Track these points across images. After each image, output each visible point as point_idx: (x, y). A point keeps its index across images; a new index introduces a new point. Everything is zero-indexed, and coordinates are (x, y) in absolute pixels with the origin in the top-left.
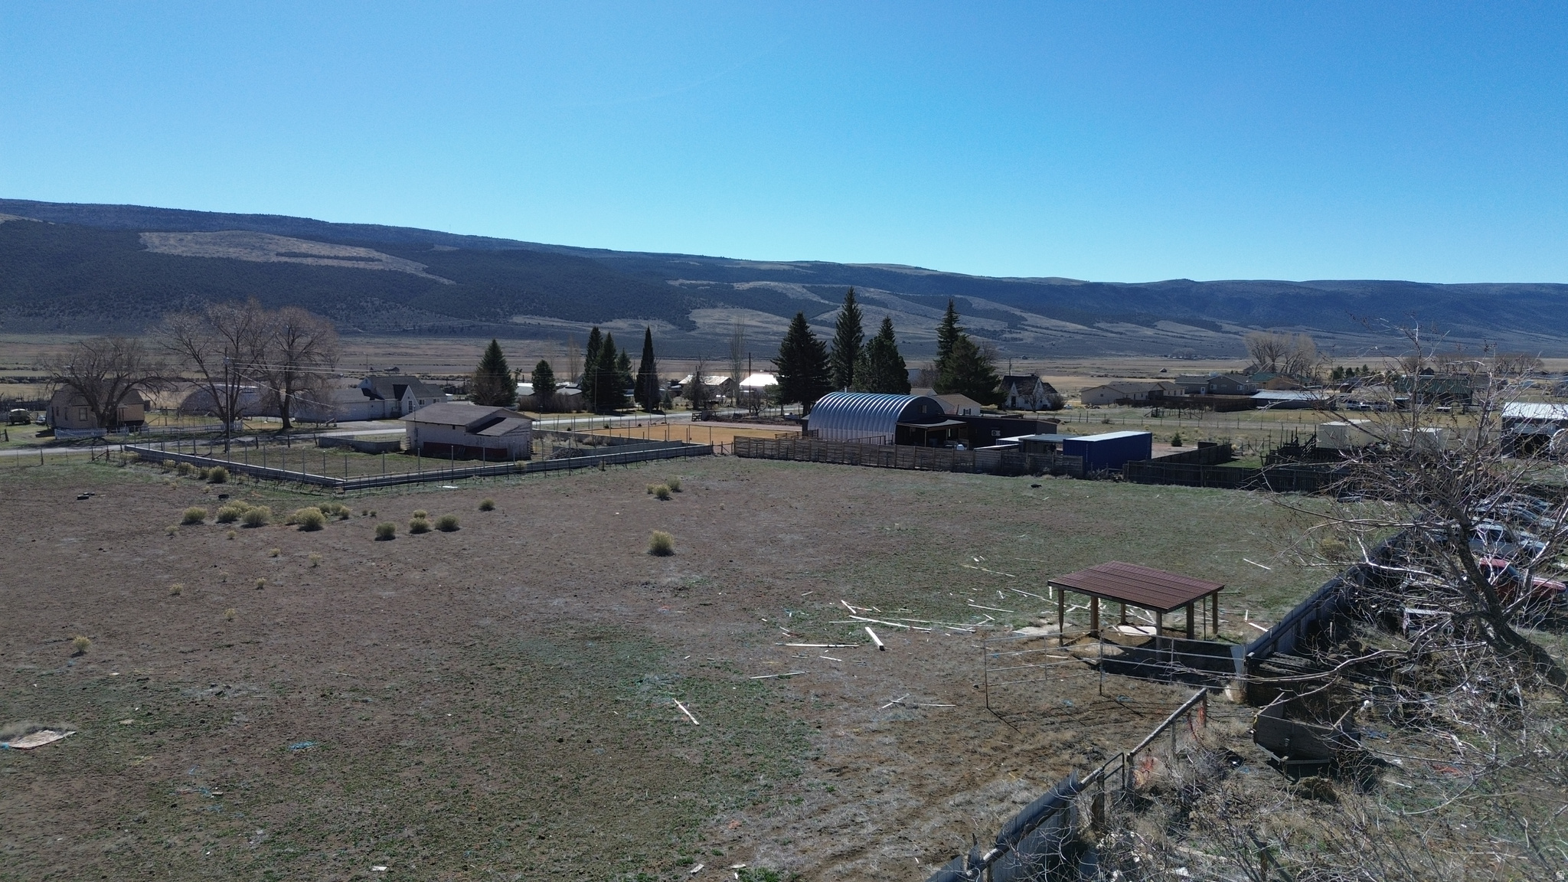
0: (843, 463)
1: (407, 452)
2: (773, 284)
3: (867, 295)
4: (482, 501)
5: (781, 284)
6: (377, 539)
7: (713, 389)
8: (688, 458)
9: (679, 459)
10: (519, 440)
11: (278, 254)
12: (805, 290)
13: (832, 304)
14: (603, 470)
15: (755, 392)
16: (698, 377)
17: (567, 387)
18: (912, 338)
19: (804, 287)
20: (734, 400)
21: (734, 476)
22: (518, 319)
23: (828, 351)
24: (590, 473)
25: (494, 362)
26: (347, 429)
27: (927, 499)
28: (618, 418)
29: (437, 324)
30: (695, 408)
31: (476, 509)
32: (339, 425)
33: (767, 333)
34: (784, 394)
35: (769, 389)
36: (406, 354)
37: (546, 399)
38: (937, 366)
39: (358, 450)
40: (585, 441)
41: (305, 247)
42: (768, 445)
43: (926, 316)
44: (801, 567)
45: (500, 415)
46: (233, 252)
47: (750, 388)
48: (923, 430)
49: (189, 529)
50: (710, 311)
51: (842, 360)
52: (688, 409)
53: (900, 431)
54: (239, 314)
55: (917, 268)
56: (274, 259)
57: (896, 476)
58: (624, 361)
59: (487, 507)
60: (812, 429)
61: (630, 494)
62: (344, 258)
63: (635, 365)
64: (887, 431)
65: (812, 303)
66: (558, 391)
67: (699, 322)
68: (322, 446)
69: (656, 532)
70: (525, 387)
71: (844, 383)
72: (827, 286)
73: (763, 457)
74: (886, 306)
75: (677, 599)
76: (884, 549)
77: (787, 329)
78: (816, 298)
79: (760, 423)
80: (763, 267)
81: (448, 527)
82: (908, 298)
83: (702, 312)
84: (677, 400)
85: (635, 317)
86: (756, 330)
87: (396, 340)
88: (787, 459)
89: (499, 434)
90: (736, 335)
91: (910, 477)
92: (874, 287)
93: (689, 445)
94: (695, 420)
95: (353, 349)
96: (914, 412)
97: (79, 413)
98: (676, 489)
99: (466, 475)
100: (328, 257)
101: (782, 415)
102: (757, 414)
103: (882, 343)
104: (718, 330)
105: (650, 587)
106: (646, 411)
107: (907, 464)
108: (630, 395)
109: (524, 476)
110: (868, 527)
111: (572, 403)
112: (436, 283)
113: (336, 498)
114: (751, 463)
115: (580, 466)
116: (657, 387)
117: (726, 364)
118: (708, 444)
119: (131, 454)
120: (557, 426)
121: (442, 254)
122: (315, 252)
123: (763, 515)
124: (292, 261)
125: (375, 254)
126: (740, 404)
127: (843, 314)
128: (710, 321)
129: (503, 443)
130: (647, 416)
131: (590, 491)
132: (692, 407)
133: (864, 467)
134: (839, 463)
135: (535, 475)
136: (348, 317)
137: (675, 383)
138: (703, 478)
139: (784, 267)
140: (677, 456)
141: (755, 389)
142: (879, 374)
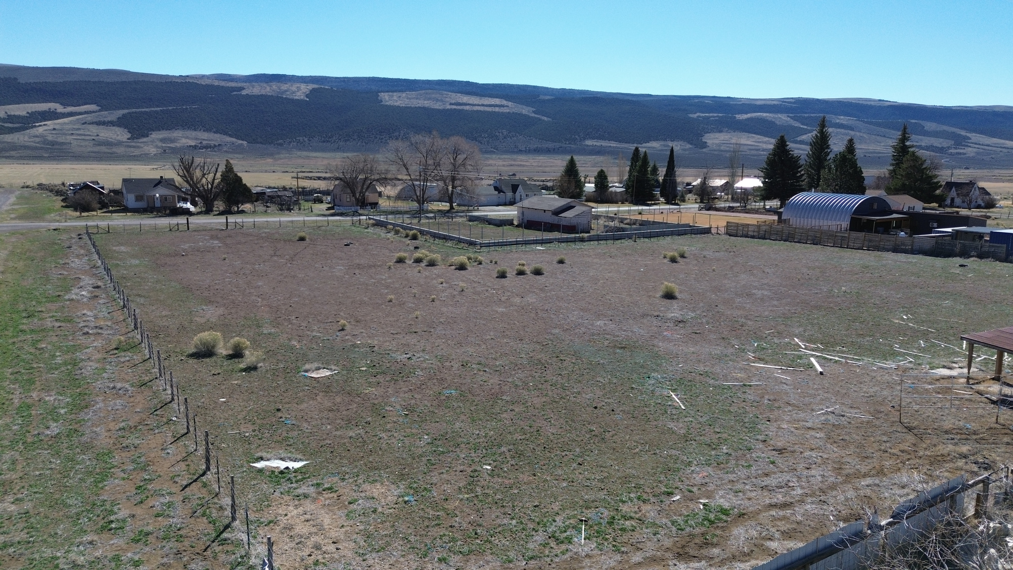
0: (806, 243)
1: (517, 226)
2: (765, 115)
3: (838, 121)
4: (558, 258)
5: (771, 115)
6: (497, 277)
7: (715, 189)
8: (693, 236)
9: (686, 236)
10: (583, 221)
11: (451, 104)
12: (789, 119)
13: (809, 128)
14: (635, 241)
15: (745, 191)
16: (705, 180)
17: (616, 186)
18: (872, 153)
19: (788, 116)
20: (730, 196)
21: (724, 249)
22: (589, 142)
23: (802, 162)
24: (627, 243)
25: (571, 171)
26: (484, 211)
27: (870, 271)
28: (648, 208)
29: (540, 146)
30: (701, 202)
31: (555, 262)
32: (480, 208)
33: (758, 150)
34: (766, 193)
35: (755, 189)
36: (521, 165)
37: (602, 195)
38: (890, 174)
39: (489, 224)
40: (625, 222)
41: (465, 99)
42: (751, 229)
43: (884, 136)
44: (766, 313)
45: (573, 204)
46: (427, 104)
47: (741, 189)
48: (873, 221)
49: (398, 265)
50: (717, 135)
51: (813, 169)
52: (696, 202)
53: (854, 222)
54: (428, 140)
55: (880, 100)
56: (449, 107)
57: (847, 254)
58: (655, 170)
59: (561, 262)
60: (785, 218)
61: (651, 258)
62: (487, 106)
63: (662, 172)
64: (844, 220)
65: (793, 128)
66: (610, 189)
67: (709, 142)
68: (470, 221)
69: (666, 283)
70: (590, 187)
71: (814, 185)
72: (806, 115)
73: (747, 236)
74: (852, 129)
75: (677, 327)
76: (831, 305)
77: (772, 147)
78: (797, 124)
79: (747, 213)
80: (758, 103)
81: (538, 272)
82: (871, 123)
83: (712, 135)
84: (689, 196)
85: (665, 140)
86: (750, 147)
87: (515, 156)
88: (764, 238)
89: (571, 216)
90: (734, 152)
91: (858, 255)
92: (845, 115)
93: (695, 226)
94: (700, 210)
95: (491, 162)
96: (866, 208)
97: (347, 198)
98: (683, 256)
99: (549, 241)
100: (478, 105)
101: (764, 208)
102: (745, 206)
103: (846, 156)
104: (722, 148)
105: (660, 318)
106: (668, 202)
107: (857, 245)
108: (657, 193)
109: (584, 244)
110: (821, 289)
111: (619, 197)
112: (540, 120)
113: (476, 252)
114: (737, 240)
115: (620, 238)
116: (676, 187)
117: (726, 171)
118: (707, 226)
119: (371, 222)
120: (607, 212)
121: (544, 101)
122: (471, 102)
123: (743, 276)
124: (459, 107)
125: (504, 102)
126: (734, 200)
127: (816, 135)
128: (717, 142)
129: (574, 222)
130: (668, 207)
131: (626, 254)
132: (699, 201)
133: (822, 247)
134: (804, 243)
135: (592, 243)
136: (488, 142)
137: (689, 184)
138: (702, 249)
139: (774, 102)
140: (684, 233)
141: (746, 189)
142: (841, 179)
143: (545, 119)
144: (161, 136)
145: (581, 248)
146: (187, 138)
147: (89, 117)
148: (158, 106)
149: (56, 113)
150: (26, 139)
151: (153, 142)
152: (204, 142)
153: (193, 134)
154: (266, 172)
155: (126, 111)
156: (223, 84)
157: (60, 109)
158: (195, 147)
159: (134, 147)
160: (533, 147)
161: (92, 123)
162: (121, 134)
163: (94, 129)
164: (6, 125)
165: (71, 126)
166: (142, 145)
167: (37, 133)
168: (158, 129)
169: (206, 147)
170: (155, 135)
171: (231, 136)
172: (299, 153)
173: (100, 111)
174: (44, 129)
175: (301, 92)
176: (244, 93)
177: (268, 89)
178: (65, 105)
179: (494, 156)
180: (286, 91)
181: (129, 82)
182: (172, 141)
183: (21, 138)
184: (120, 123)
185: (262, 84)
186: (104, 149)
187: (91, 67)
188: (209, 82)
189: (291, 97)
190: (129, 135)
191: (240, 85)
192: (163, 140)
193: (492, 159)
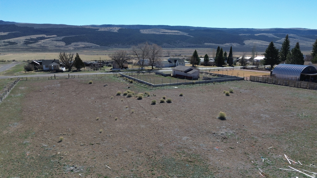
0: (283, 85)
1: (172, 76)
2: (265, 34)
3: (291, 36)
5: (267, 34)
6: (152, 104)
7: (247, 60)
8: (237, 81)
9: (234, 81)
10: (196, 75)
11: (162, 33)
12: (273, 35)
13: (280, 38)
14: (214, 84)
15: (258, 61)
16: (243, 57)
17: (211, 60)
18: (302, 46)
20: (252, 63)
21: (249, 88)
22: (206, 44)
23: (279, 51)
24: (211, 85)
26: (164, 70)
27: (313, 102)
28: (221, 68)
29: (190, 45)
30: (242, 65)
31: (178, 95)
32: (163, 68)
33: (262, 45)
34: (266, 62)
35: (261, 61)
36: (184, 51)
37: (206, 63)
38: (312, 55)
39: (162, 76)
40: (212, 75)
41: (166, 31)
42: (260, 79)
43: (306, 40)
45: (192, 69)
46: (154, 33)
47: (256, 60)
48: (310, 76)
50: (248, 41)
51: (283, 53)
52: (240, 65)
53: (302, 76)
55: (304, 29)
56: (161, 34)
57: (301, 91)
58: (226, 54)
59: (181, 95)
60: (273, 74)
61: (219, 93)
62: (173, 33)
63: (228, 53)
64: (298, 75)
65: (274, 38)
66: (209, 61)
67: (246, 43)
68: (156, 74)
69: (221, 112)
70: (202, 60)
71: (283, 60)
72: (279, 34)
73: (258, 82)
74: (295, 38)
75: (222, 143)
77: (269, 44)
78: (276, 37)
79: (258, 70)
80: (262, 30)
81: (169, 102)
82: (301, 36)
83: (247, 41)
84: (238, 63)
85: (231, 43)
86: (260, 45)
87: (182, 49)
88: (265, 83)
89: (191, 73)
90: (254, 46)
91: (306, 91)
92: (292, 34)
93: (238, 77)
94: (241, 69)
96: (307, 70)
97: (117, 65)
98: (231, 92)
99: (180, 84)
100: (171, 33)
101: (265, 68)
102: (258, 68)
103: (296, 49)
104: (250, 45)
105: (215, 135)
106: (230, 66)
107: (304, 87)
108: (226, 62)
109: (194, 85)
110: (293, 114)
111: (212, 64)
112: (190, 37)
113: (151, 89)
114: (254, 83)
115: (208, 82)
116: (233, 59)
117: (251, 53)
118: (243, 77)
119: (119, 75)
120: (206, 70)
121: (191, 31)
122: (168, 32)
123: (256, 104)
124: (164, 34)
125: (179, 32)
126: (253, 64)
127: (285, 42)
128: (248, 43)
129: (192, 75)
130: (229, 67)
131: (209, 91)
132: (241, 65)
133: (290, 87)
134: (282, 85)
135: (197, 85)
136: (173, 44)
137: (238, 58)
138: (240, 88)
139: (268, 30)
140: (234, 80)
141: (258, 60)
142: (295, 58)
143: (192, 36)
144: (74, 44)
145: (192, 88)
146: (82, 44)
147: (54, 39)
148: (74, 35)
149: (45, 38)
150: (36, 45)
151: (72, 46)
152: (87, 46)
153: (84, 43)
154: (103, 55)
155: (65, 37)
156: (93, 28)
157: (46, 36)
158: (84, 47)
159: (67, 47)
160: (187, 45)
161: (55, 40)
162: (63, 44)
163: (55, 42)
164: (30, 41)
165: (49, 42)
166: (69, 47)
167: (39, 44)
168: (74, 42)
169: (87, 47)
170: (73, 44)
171: (95, 44)
172: (115, 49)
173: (57, 37)
174: (41, 42)
175: (116, 30)
176: (99, 30)
177: (106, 29)
178: (47, 35)
179: (175, 49)
180: (112, 30)
181: (66, 28)
182: (78, 45)
183: (34, 45)
184: (63, 40)
185: (104, 28)
186: (58, 48)
187: (55, 24)
188: (89, 27)
189: (113, 31)
190: (65, 44)
191: (98, 28)
192: (75, 45)
193: (174, 50)
